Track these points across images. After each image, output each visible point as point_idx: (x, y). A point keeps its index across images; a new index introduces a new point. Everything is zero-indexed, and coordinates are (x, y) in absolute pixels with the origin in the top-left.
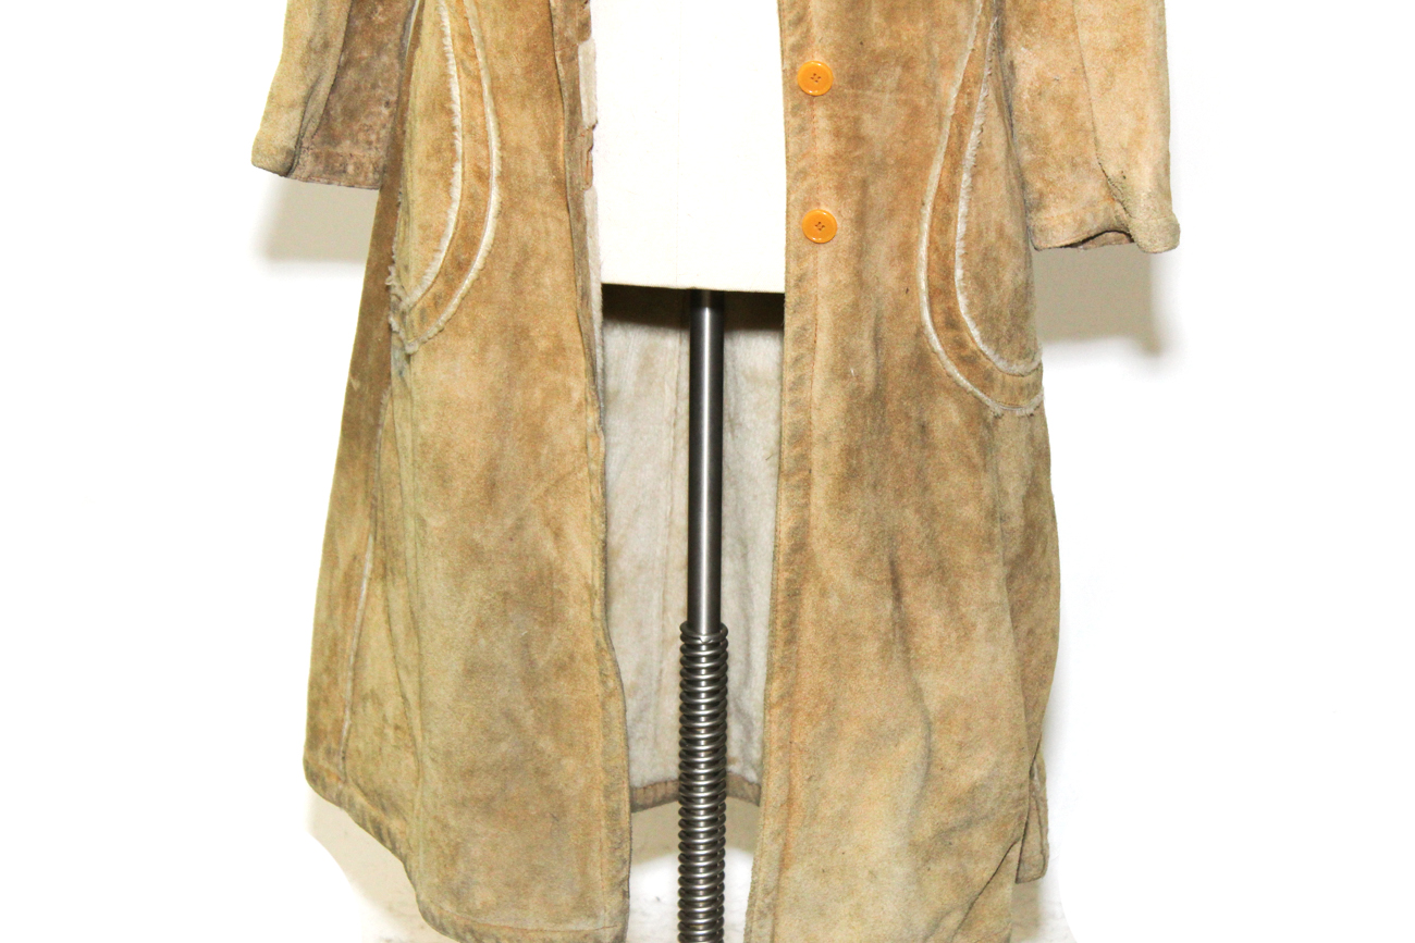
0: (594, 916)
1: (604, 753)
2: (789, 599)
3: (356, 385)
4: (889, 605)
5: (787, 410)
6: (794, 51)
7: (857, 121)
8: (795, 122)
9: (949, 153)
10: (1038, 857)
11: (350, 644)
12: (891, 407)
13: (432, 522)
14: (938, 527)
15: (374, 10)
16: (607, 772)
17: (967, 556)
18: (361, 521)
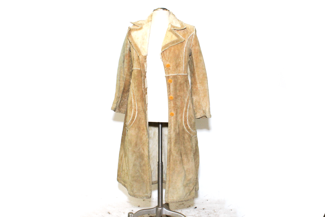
0: (148, 193)
1: (149, 175)
2: (169, 156)
3: (123, 136)
4: (180, 157)
5: (169, 135)
6: (169, 95)
7: (176, 103)
8: (169, 103)
9: (186, 107)
10: (198, 188)
11: (122, 165)
12: (180, 135)
13: (130, 149)
14: (186, 149)
15: (125, 94)
16: (149, 177)
17: (189, 152)
18: (123, 151)
